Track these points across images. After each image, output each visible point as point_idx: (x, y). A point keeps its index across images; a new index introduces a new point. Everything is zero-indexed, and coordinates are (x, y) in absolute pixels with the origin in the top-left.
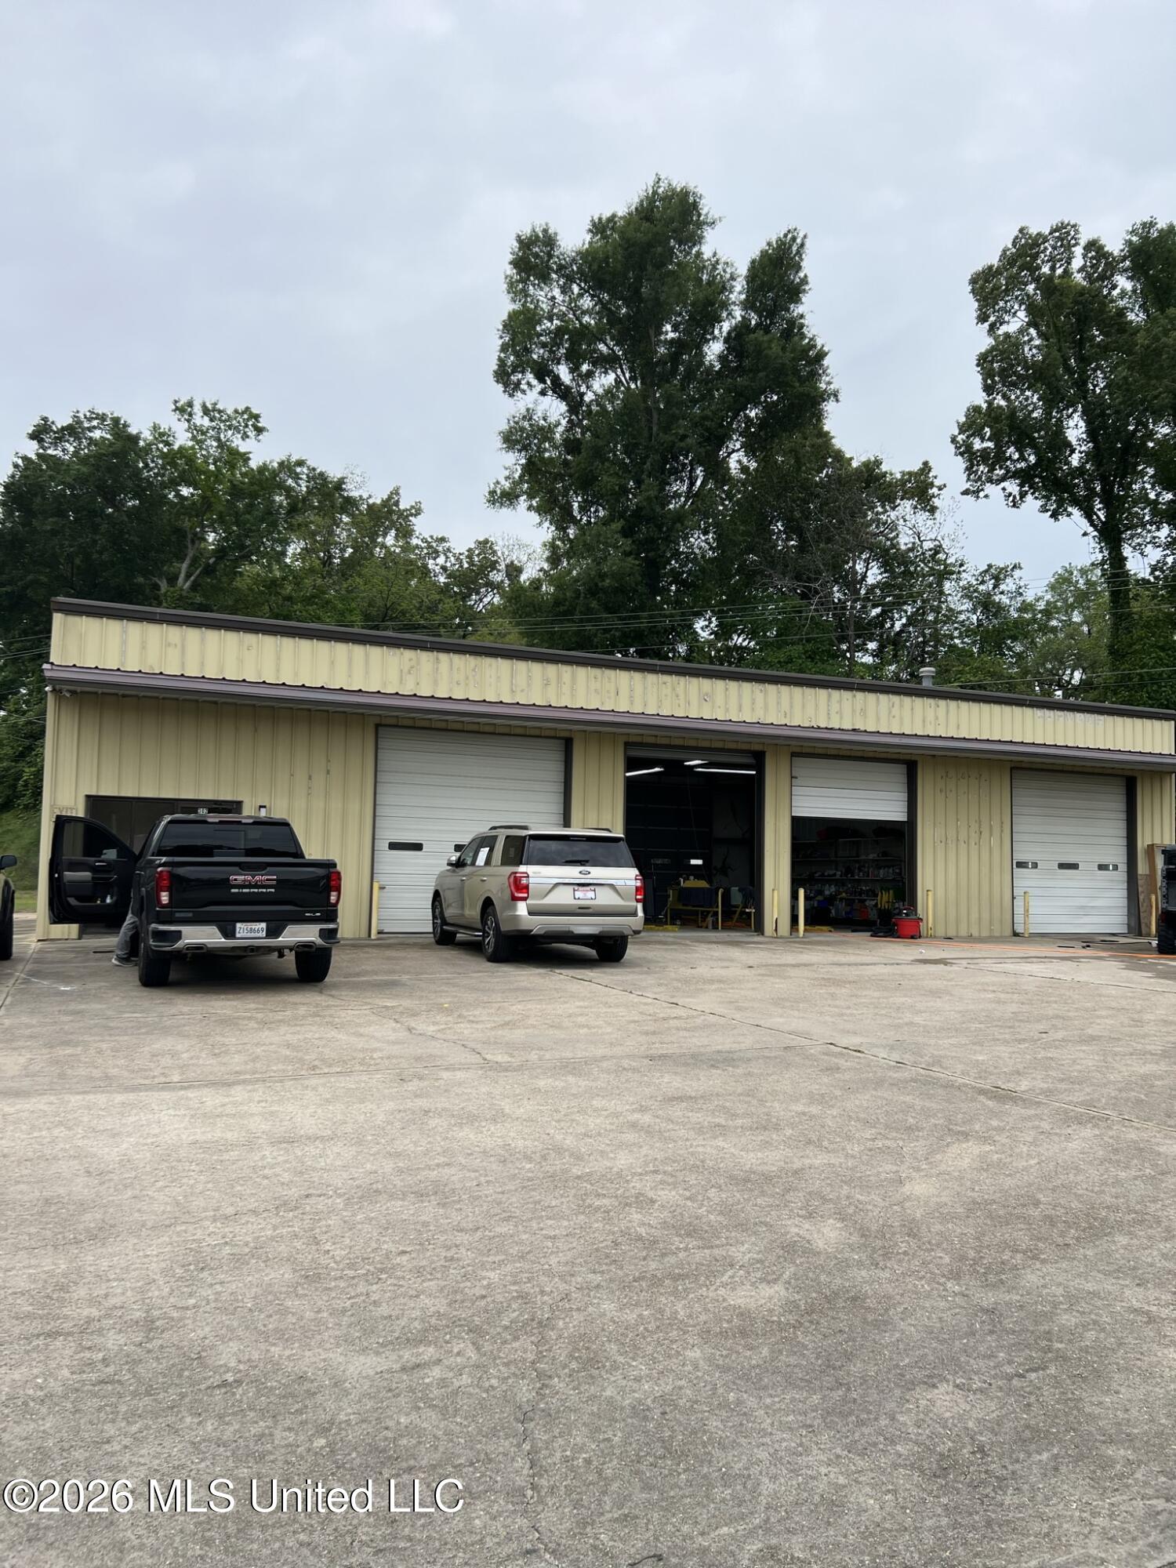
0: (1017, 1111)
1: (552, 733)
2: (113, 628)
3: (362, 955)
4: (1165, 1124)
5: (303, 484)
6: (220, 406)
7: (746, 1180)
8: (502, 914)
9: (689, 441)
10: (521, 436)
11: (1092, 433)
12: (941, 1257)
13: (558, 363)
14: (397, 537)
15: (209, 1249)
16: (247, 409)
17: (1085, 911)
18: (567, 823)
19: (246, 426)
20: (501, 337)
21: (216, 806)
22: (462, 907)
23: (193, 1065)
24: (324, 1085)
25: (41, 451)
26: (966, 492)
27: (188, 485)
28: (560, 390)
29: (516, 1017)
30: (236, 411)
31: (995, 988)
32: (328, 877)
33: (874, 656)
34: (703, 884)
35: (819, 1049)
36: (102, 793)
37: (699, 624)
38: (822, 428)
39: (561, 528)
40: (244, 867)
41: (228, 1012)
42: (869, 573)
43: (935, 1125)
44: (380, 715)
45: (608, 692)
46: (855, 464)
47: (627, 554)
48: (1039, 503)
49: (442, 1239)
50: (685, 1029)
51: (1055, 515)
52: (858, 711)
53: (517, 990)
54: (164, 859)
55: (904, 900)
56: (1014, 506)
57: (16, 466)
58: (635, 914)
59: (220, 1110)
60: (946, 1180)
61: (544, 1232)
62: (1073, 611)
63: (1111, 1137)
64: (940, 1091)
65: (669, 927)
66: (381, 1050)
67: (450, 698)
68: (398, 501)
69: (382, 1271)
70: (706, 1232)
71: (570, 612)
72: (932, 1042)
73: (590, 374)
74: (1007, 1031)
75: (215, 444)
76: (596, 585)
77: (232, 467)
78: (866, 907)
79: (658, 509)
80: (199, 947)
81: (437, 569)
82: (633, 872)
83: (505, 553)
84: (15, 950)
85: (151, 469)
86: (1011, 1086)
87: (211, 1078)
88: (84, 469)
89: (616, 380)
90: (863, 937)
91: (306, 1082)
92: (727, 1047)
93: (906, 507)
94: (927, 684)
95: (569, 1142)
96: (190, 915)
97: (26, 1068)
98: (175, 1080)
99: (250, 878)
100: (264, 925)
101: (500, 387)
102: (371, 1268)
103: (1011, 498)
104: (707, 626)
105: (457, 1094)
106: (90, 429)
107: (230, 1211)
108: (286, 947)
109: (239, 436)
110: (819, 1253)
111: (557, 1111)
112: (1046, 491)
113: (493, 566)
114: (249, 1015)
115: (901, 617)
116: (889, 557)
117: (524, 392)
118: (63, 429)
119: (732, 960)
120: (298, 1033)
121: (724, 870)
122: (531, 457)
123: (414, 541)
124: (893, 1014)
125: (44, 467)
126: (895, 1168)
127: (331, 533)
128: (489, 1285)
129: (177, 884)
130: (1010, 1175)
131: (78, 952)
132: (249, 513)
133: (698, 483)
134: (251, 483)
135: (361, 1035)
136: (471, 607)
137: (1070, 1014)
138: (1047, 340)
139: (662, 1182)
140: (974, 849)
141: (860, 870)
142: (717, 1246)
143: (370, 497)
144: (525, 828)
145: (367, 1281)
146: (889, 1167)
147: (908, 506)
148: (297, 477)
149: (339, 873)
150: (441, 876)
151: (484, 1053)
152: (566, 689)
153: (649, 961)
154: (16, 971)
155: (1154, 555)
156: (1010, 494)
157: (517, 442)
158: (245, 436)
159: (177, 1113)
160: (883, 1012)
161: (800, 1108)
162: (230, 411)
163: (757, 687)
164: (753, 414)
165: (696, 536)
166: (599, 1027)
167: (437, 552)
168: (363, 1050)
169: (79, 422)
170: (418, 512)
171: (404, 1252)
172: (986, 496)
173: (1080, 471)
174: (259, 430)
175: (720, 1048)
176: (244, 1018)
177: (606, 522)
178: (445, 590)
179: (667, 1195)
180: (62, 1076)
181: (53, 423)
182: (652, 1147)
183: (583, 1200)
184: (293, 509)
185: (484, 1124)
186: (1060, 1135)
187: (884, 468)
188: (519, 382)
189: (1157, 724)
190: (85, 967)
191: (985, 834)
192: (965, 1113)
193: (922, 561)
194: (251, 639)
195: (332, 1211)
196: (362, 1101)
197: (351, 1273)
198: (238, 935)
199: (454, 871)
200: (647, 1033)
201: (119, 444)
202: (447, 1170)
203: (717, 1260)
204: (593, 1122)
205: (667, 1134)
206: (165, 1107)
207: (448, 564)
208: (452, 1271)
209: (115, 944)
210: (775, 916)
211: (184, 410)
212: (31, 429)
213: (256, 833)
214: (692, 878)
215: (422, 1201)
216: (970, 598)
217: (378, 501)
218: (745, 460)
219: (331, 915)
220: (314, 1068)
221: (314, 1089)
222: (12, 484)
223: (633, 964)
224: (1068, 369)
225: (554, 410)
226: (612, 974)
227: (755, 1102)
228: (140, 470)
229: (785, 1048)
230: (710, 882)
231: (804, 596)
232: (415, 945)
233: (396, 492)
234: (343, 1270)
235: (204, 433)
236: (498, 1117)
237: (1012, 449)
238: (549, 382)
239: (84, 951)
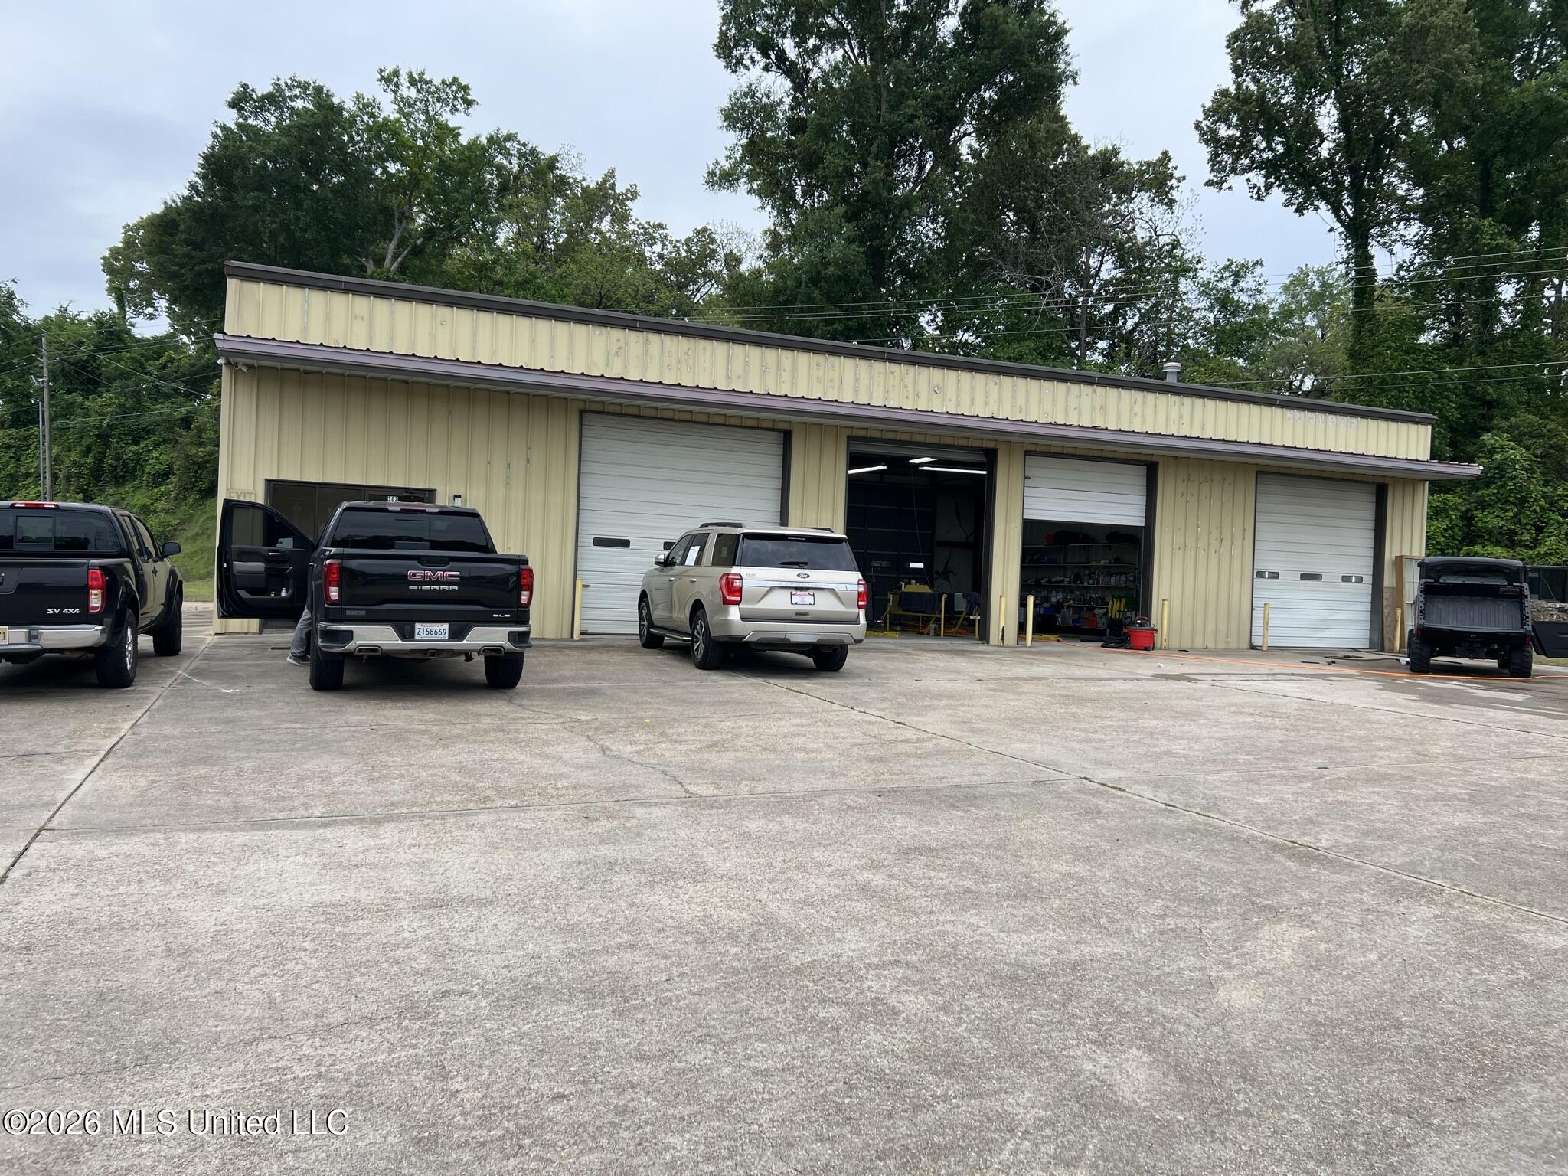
0: (1328, 876)
1: (769, 425)
2: (294, 297)
3: (561, 658)
4: (1514, 900)
5: (515, 161)
6: (427, 77)
7: (1014, 979)
8: (713, 618)
9: (917, 122)
10: (743, 113)
11: (1344, 124)
12: (1297, 1122)
13: (784, 36)
14: (612, 221)
15: (292, 1086)
16: (455, 79)
17: (1326, 624)
18: (784, 522)
19: (456, 98)
20: (723, 9)
21: (408, 494)
22: (671, 608)
23: (343, 793)
24: (493, 824)
25: (241, 120)
26: (1209, 183)
27: (395, 160)
28: (785, 66)
29: (724, 736)
30: (444, 82)
31: (1251, 711)
32: (519, 575)
33: (1104, 356)
34: (925, 589)
35: (1072, 784)
36: (283, 477)
37: (924, 319)
38: (1058, 112)
39: (784, 213)
40: (423, 561)
41: (401, 724)
42: (1103, 268)
43: (1234, 896)
44: (584, 400)
45: (832, 380)
46: (1091, 152)
47: (851, 240)
48: (1285, 196)
49: (615, 1072)
50: (916, 756)
51: (1300, 209)
52: (1098, 406)
53: (727, 702)
54: (334, 550)
55: (1137, 610)
56: (1259, 198)
57: (215, 136)
58: (856, 621)
59: (361, 856)
60: (1269, 984)
61: (752, 1063)
62: (1307, 313)
63: (1457, 919)
64: (1227, 846)
65: (890, 633)
66: (567, 777)
67: (660, 383)
68: (613, 184)
69: (525, 1131)
70: (970, 1067)
71: (792, 300)
72: (1200, 777)
73: (817, 50)
74: (1281, 764)
75: (423, 117)
76: (819, 272)
77: (441, 142)
78: (1095, 615)
79: (885, 194)
80: (373, 649)
81: (654, 257)
82: (856, 576)
83: (726, 242)
84: (184, 644)
85: (358, 143)
86: (1307, 840)
87: (360, 811)
88: (284, 140)
89: (844, 56)
90: (1094, 647)
91: (473, 819)
92: (965, 780)
93: (1142, 199)
94: (1171, 380)
95: (785, 913)
96: (363, 613)
97: (143, 793)
98: (317, 813)
99: (430, 573)
100: (446, 626)
101: (722, 62)
102: (512, 1126)
103: (1256, 190)
104: (932, 321)
105: (651, 840)
106: (292, 98)
107: (338, 1017)
108: (474, 651)
109: (448, 109)
110: (1128, 1109)
111: (770, 866)
112: (1294, 182)
113: (713, 254)
114: (423, 727)
115: (1134, 315)
116: (1126, 252)
117: (747, 68)
118: (264, 97)
119: (958, 672)
120: (474, 752)
121: (946, 575)
122: (753, 135)
123: (631, 227)
124: (1147, 741)
125: (244, 138)
126: (1199, 964)
127: (545, 217)
128: (674, 1161)
129: (348, 578)
130: (1348, 977)
131: (256, 648)
132: (458, 192)
133: (928, 167)
134: (460, 160)
135: (547, 756)
136: (689, 298)
137: (1346, 744)
138: (1303, 20)
139: (905, 980)
140: (1213, 555)
141: (1090, 577)
142: (988, 1094)
143: (584, 179)
144: (740, 526)
145: (502, 1150)
146: (1191, 961)
147: (1145, 198)
148: (507, 155)
149: (531, 571)
150: (649, 575)
151: (686, 781)
152: (786, 376)
153: (870, 671)
154: (179, 669)
155: (1404, 253)
156: (1255, 186)
157: (738, 120)
158: (454, 110)
159: (307, 860)
160: (1135, 738)
161: (1064, 867)
162: (437, 82)
163: (991, 379)
164: (987, 95)
165: (924, 224)
166: (818, 751)
167: (654, 238)
168: (547, 776)
169: (279, 90)
170: (634, 195)
171: (560, 1096)
172: (1230, 188)
173: (1330, 162)
174: (469, 103)
175: (957, 780)
176: (417, 732)
177: (829, 207)
178: (659, 279)
179: (913, 1002)
180: (183, 806)
181: (253, 90)
182: (889, 923)
183: (805, 1009)
184: (504, 189)
185: (680, 883)
186: (1392, 915)
187: (1122, 157)
188: (742, 56)
189: (1413, 428)
190: (257, 666)
191: (1226, 543)
192: (1264, 878)
193: (1159, 256)
194: (444, 312)
195: (473, 1020)
196: (535, 848)
197: (479, 1134)
198: (417, 637)
199: (662, 571)
200: (872, 760)
201: (322, 114)
202: (629, 956)
203: (990, 1120)
204: (816, 884)
205: (905, 903)
206: (294, 852)
207: (665, 252)
208: (624, 1134)
209: (291, 640)
210: (1002, 624)
211: (390, 79)
212: (230, 97)
213: (441, 524)
214: (914, 582)
215: (593, 1006)
216: (1208, 295)
217: (593, 185)
218: (976, 145)
219: (521, 616)
220: (485, 800)
221: (482, 829)
222: (212, 155)
223: (852, 675)
224: (1322, 51)
225: (778, 87)
226: (830, 685)
227: (1008, 858)
228: (344, 145)
229: (1033, 783)
230: (932, 586)
231: (1034, 289)
232: (620, 648)
233: (611, 174)
234: (471, 1129)
235: (410, 106)
236: (699, 874)
237: (1259, 138)
238: (773, 57)
239: (261, 647)
